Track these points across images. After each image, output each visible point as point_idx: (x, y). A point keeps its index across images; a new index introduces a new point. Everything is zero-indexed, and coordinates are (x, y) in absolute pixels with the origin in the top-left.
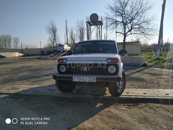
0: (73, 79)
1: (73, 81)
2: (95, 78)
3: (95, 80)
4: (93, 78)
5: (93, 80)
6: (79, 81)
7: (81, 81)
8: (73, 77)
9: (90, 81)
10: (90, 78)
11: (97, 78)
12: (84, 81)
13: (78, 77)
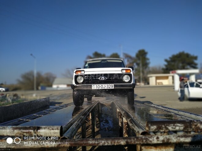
0: (92, 87)
1: (92, 89)
2: (113, 85)
3: (113, 87)
4: (111, 85)
5: (111, 87)
6: (98, 88)
7: (100, 88)
8: (92, 86)
9: (108, 88)
10: (108, 85)
11: (114, 85)
12: (103, 88)
13: (97, 85)
